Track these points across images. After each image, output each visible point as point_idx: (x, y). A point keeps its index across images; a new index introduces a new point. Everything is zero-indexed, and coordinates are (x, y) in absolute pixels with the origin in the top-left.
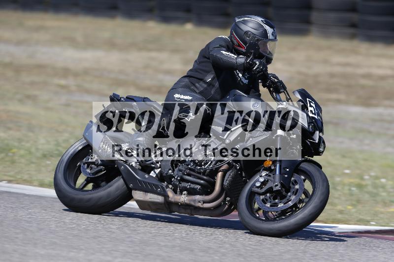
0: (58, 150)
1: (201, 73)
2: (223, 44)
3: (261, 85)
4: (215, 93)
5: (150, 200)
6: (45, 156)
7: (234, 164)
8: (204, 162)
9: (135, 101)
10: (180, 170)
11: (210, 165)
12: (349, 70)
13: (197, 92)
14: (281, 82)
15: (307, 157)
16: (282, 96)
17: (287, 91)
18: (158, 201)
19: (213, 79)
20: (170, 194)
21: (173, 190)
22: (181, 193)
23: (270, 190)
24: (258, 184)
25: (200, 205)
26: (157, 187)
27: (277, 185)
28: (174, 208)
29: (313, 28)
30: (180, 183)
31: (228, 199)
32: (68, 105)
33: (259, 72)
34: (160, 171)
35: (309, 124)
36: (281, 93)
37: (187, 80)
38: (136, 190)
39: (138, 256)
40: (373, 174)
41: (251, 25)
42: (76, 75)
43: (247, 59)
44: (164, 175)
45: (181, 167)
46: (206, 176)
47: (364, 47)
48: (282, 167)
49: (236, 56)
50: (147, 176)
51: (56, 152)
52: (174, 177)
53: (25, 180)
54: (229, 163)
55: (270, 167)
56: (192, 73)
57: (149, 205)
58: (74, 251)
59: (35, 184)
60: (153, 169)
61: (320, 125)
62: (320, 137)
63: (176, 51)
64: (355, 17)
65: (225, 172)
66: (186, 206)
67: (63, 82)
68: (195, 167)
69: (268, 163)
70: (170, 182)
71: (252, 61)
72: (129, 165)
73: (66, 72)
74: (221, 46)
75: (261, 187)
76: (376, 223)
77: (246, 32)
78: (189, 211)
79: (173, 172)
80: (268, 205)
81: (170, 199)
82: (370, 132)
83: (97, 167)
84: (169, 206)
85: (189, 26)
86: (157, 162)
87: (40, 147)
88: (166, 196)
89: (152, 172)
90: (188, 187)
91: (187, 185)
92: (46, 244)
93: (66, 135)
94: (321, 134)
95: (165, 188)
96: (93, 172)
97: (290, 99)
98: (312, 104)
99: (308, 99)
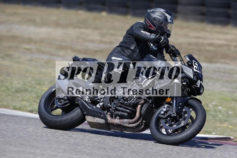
0: (25, 88)
1: (128, 44)
2: (141, 26)
3: (164, 51)
4: (137, 56)
5: (96, 122)
6: (17, 91)
7: (148, 100)
8: (129, 99)
9: (88, 61)
10: (115, 104)
11: (133, 100)
12: (200, 41)
13: (126, 55)
14: (177, 50)
15: (192, 96)
16: (178, 58)
17: (180, 56)
18: (102, 122)
19: (135, 48)
20: (109, 118)
21: (111, 116)
22: (115, 118)
23: (170, 116)
24: (162, 113)
25: (127, 125)
26: (101, 114)
27: (174, 113)
28: (111, 127)
29: (179, 16)
30: (115, 112)
31: (144, 121)
32: (31, 60)
33: (163, 44)
34: (103, 104)
35: (194, 76)
37: (119, 48)
38: (88, 115)
39: (72, 152)
40: (214, 103)
41: (157, 14)
42: (36, 42)
43: (156, 36)
44: (105, 106)
45: (116, 101)
46: (131, 107)
47: (209, 27)
48: (177, 102)
50: (95, 107)
51: (24, 89)
52: (111, 108)
53: (4, 106)
54: (144, 100)
55: (170, 102)
56: (123, 44)
57: (96, 125)
58: (34, 149)
59: (11, 108)
60: (98, 103)
61: (200, 76)
62: (201, 84)
63: (96, 28)
64: (204, 9)
65: (142, 105)
66: (119, 126)
67: (28, 47)
68: (124, 102)
69: (169, 100)
70: (109, 111)
71: (160, 37)
72: (84, 100)
73: (30, 41)
74: (140, 27)
75: (164, 114)
76: (216, 133)
77: (154, 18)
78: (120, 129)
79: (111, 105)
80: (167, 125)
81: (109, 121)
82: (212, 78)
83: (65, 101)
84: (108, 125)
85: (104, 14)
86: (101, 99)
87: (14, 86)
88: (106, 119)
89: (98, 105)
90: (120, 114)
91: (119, 113)
92: (17, 144)
93: (30, 79)
94: (201, 82)
95: (106, 115)
96: (62, 104)
97: (183, 60)
98: (196, 64)
99: (193, 61)
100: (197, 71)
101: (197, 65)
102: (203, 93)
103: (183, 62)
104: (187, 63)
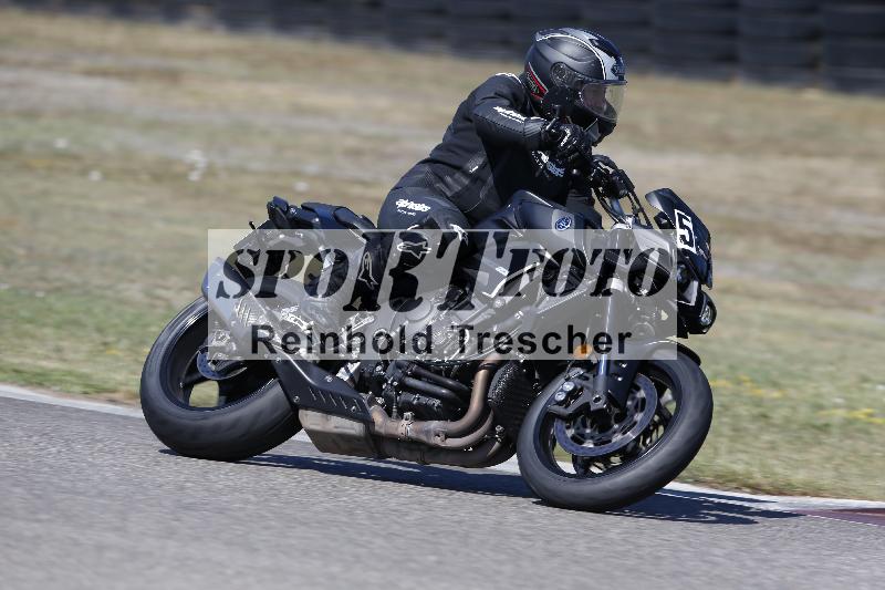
1: (457, 154)
4: (487, 196)
5: (336, 430)
10: (400, 366)
13: (449, 194)
14: (622, 175)
16: (625, 204)
17: (634, 194)
18: (352, 432)
19: (482, 168)
20: (377, 415)
21: (385, 409)
22: (400, 416)
23: (583, 409)
24: (561, 397)
25: (438, 441)
26: (350, 402)
27: (597, 400)
28: (388, 448)
30: (398, 394)
31: (499, 428)
34: (359, 368)
36: (622, 197)
37: (427, 168)
38: (306, 408)
41: (567, 49)
43: (545, 125)
44: (367, 375)
46: (454, 379)
48: (613, 360)
49: (523, 119)
50: (329, 379)
52: (387, 382)
55: (588, 360)
56: (441, 153)
57: (333, 441)
60: (344, 363)
61: (702, 266)
62: (701, 294)
65: (492, 371)
66: (411, 444)
70: (378, 392)
71: (557, 129)
74: (499, 95)
75: (564, 403)
77: (556, 66)
78: (418, 454)
79: (384, 371)
81: (377, 428)
84: (376, 444)
88: (368, 422)
89: (343, 369)
90: (415, 402)
91: (414, 399)
94: (704, 288)
95: (367, 406)
96: (221, 368)
97: (642, 210)
98: (685, 222)
99: (676, 211)
100: (687, 247)
101: (690, 225)
102: (711, 325)
103: (644, 214)
104: (657, 219)
